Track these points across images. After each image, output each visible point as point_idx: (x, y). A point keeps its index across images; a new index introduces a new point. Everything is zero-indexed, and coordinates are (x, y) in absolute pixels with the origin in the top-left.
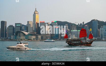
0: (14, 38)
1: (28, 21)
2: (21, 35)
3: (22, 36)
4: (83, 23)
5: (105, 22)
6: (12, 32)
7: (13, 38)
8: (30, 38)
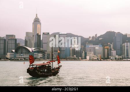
0: (12, 56)
1: (26, 32)
2: (24, 53)
3: (26, 54)
4: (96, 35)
5: (124, 34)
6: (3, 48)
7: (10, 56)
8: (36, 56)
